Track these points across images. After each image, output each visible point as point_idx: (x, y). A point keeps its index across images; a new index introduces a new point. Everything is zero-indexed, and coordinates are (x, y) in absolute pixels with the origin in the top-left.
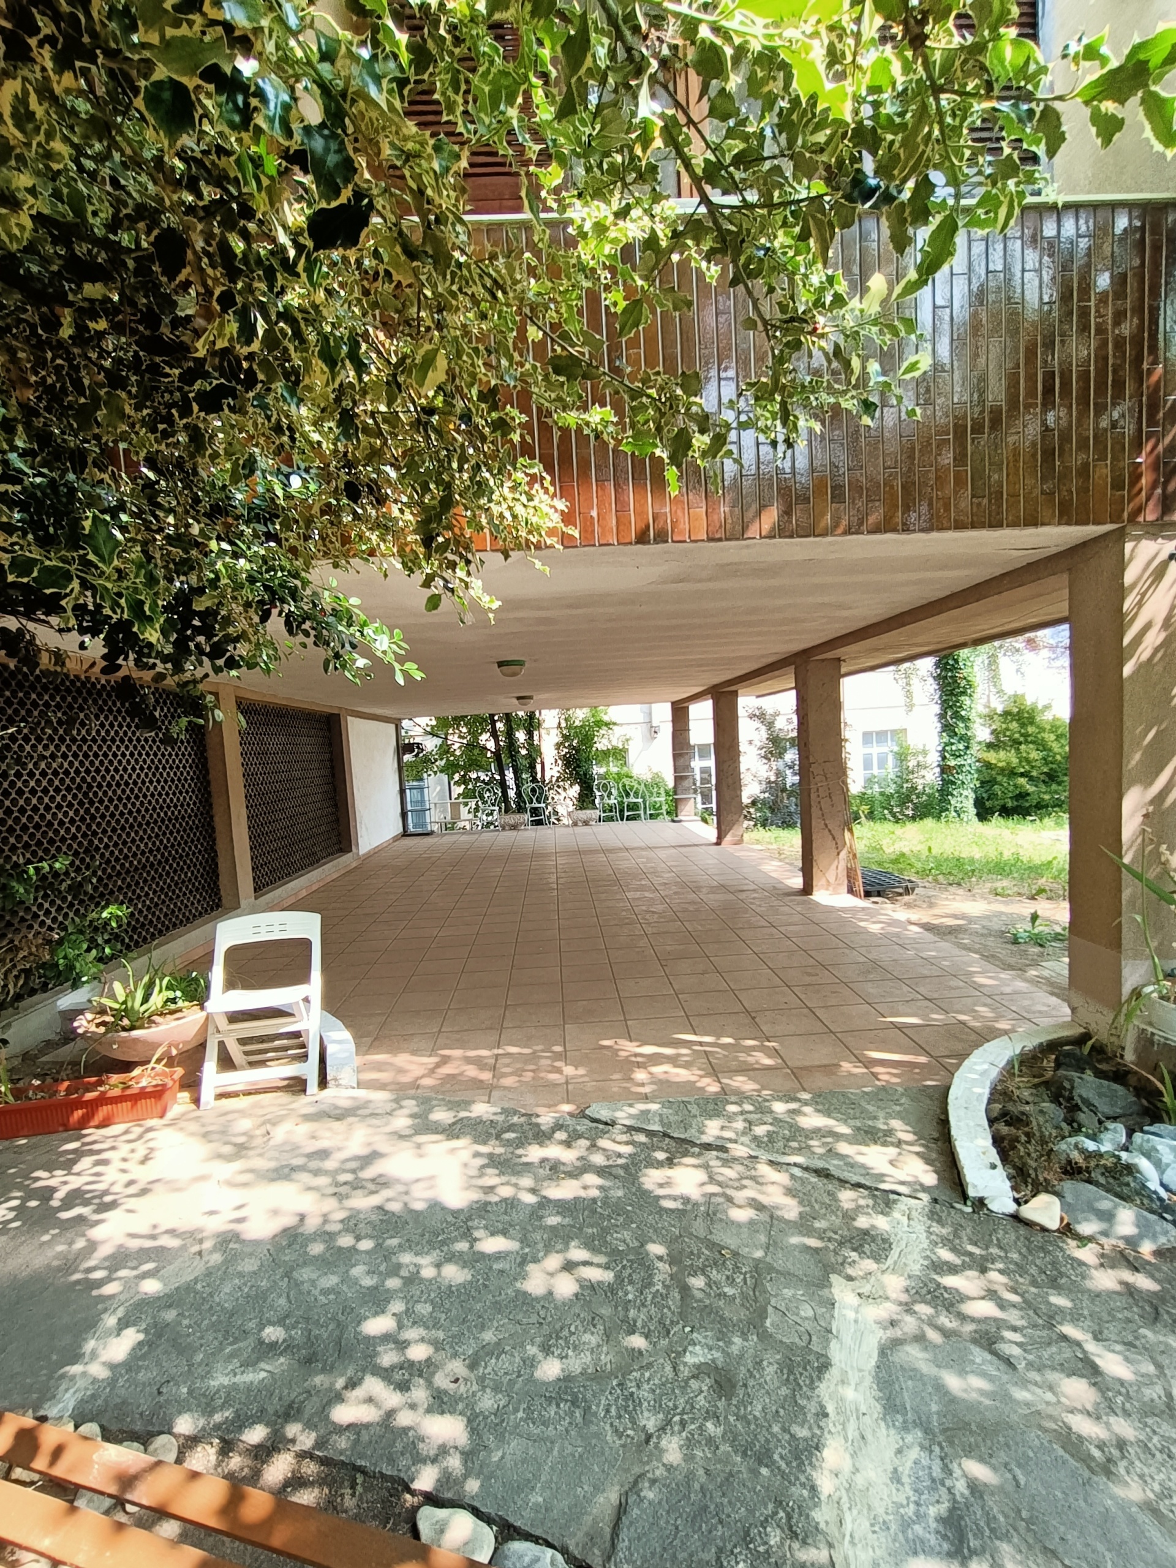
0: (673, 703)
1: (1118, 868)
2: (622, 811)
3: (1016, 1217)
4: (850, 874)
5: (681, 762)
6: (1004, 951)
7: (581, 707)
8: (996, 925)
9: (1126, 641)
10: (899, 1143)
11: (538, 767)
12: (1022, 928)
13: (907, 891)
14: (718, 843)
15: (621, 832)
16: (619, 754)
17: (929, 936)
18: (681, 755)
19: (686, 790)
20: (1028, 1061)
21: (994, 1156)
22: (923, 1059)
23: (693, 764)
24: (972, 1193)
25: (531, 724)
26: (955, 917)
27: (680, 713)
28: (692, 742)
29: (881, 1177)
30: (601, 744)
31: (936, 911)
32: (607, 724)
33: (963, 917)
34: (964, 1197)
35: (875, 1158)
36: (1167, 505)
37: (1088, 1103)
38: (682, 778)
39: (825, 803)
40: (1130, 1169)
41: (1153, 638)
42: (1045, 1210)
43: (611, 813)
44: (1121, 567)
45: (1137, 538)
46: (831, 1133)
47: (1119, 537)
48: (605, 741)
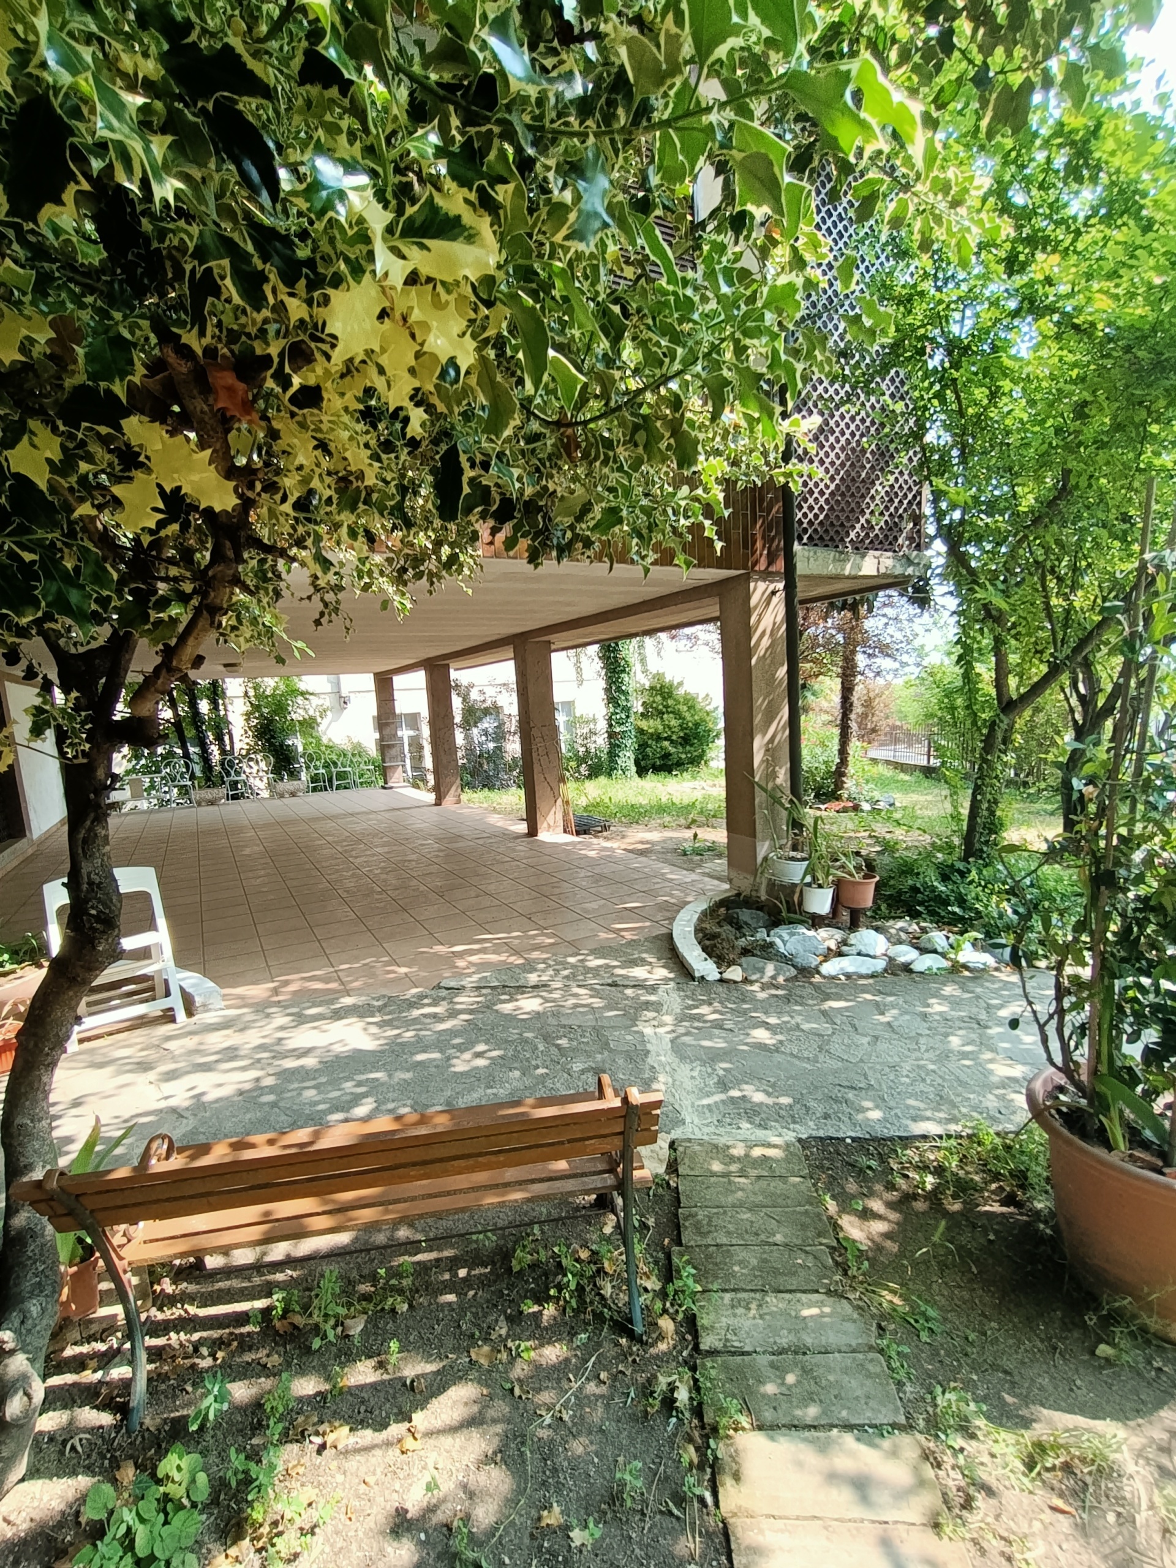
0: (376, 675)
1: (752, 784)
2: (330, 781)
3: (721, 980)
4: (565, 819)
5: (387, 732)
6: (680, 860)
7: (272, 676)
8: (671, 845)
9: (753, 643)
10: (650, 964)
11: (227, 738)
12: (687, 846)
13: (605, 828)
14: (438, 804)
15: (332, 801)
16: (309, 725)
17: (632, 856)
18: (387, 724)
19: (392, 759)
20: (710, 913)
21: (704, 955)
22: (648, 924)
23: (400, 733)
24: (697, 975)
25: (215, 693)
26: (642, 843)
27: (384, 685)
28: (398, 711)
29: (645, 980)
30: (297, 715)
31: (627, 840)
32: (302, 694)
33: (647, 842)
34: (693, 979)
35: (639, 972)
36: (771, 561)
37: (746, 923)
38: (389, 746)
39: (544, 760)
40: (772, 945)
41: (766, 642)
42: (735, 973)
43: (319, 784)
44: (748, 597)
45: (756, 581)
46: (608, 966)
47: (747, 578)
48: (300, 711)
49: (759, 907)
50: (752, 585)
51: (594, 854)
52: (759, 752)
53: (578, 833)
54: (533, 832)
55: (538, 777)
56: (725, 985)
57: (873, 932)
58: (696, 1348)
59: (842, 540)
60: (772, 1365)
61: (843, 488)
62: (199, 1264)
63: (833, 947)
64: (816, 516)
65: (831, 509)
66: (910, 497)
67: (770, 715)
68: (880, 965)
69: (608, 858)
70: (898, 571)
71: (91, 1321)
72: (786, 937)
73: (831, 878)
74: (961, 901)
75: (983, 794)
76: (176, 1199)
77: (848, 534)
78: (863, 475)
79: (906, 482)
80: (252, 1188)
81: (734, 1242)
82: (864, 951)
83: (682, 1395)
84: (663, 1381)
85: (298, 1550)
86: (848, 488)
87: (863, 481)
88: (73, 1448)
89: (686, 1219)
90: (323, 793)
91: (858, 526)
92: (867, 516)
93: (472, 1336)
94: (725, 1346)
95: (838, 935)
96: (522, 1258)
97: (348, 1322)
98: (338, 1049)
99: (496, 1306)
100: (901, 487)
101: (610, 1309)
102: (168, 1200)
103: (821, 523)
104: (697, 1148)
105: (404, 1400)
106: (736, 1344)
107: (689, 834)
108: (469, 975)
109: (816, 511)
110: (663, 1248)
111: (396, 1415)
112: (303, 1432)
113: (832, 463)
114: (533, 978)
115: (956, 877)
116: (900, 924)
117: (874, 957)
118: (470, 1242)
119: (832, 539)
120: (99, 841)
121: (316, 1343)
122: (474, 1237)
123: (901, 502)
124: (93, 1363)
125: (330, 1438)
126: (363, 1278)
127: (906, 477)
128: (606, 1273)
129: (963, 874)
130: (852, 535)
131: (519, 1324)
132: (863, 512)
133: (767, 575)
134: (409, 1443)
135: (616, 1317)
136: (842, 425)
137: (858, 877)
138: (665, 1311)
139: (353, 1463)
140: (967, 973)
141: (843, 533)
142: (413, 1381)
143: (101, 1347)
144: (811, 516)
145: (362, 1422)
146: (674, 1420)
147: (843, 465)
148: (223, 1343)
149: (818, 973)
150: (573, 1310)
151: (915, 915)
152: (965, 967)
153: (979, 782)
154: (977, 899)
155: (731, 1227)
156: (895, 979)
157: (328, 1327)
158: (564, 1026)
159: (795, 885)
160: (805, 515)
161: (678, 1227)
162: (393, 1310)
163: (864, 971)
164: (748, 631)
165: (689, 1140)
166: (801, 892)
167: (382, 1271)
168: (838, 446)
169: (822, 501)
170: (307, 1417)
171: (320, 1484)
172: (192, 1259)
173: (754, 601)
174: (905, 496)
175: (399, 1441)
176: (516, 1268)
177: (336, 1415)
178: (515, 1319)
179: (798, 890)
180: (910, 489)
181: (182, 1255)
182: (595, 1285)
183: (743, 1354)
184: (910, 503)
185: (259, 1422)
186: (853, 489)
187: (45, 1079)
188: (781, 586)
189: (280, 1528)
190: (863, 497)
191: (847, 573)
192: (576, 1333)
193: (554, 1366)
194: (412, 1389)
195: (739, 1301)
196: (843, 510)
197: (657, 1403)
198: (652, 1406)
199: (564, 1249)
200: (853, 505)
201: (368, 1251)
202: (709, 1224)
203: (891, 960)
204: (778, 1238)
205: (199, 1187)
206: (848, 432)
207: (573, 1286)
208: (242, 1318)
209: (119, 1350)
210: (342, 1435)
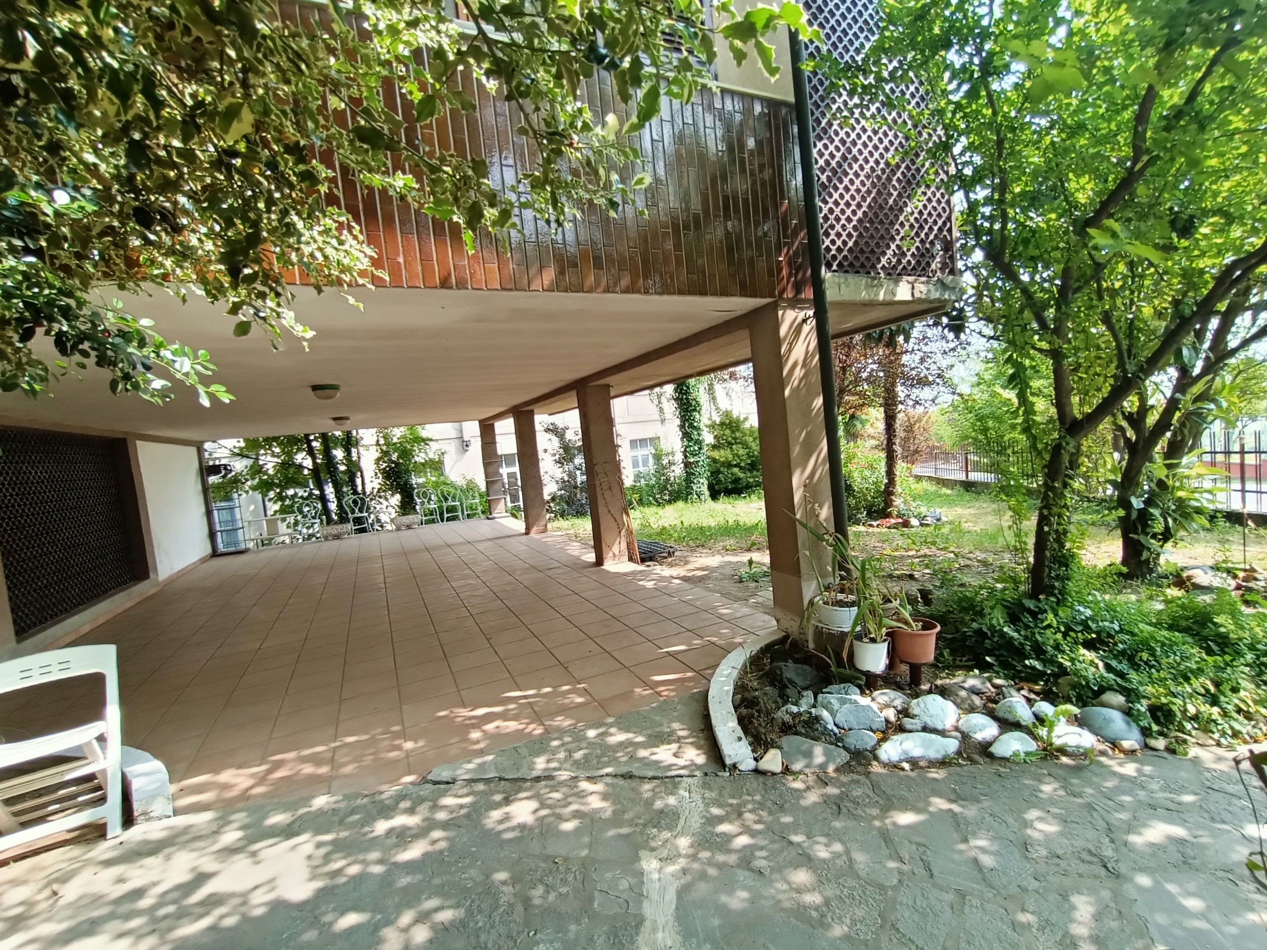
0: (480, 422)
1: (794, 521)
2: (441, 514)
3: (756, 771)
4: (629, 546)
5: (491, 469)
6: (734, 588)
7: (398, 426)
8: (728, 571)
9: (785, 373)
10: (679, 740)
11: (359, 481)
12: (744, 570)
13: (670, 555)
14: (527, 533)
15: (445, 531)
17: (687, 586)
18: (490, 463)
19: (497, 493)
20: (755, 661)
21: (740, 732)
22: (689, 674)
23: (501, 471)
24: (728, 762)
25: (349, 442)
26: (701, 569)
27: (487, 430)
28: (499, 452)
29: (669, 767)
30: (420, 458)
31: (689, 567)
32: (424, 440)
33: (707, 568)
34: (723, 765)
35: (664, 754)
36: (798, 288)
37: (791, 681)
38: (493, 482)
39: (607, 494)
40: (817, 719)
41: (798, 373)
42: (773, 761)
43: (433, 517)
44: (777, 326)
45: (785, 308)
47: (774, 306)
48: (422, 455)
49: (807, 659)
50: (780, 313)
51: (650, 585)
52: (798, 488)
53: (643, 560)
54: (599, 561)
55: (602, 511)
56: (761, 779)
57: (938, 698)
59: (874, 267)
61: (870, 215)
63: (892, 718)
64: (845, 243)
65: (860, 236)
66: (940, 223)
67: (809, 448)
68: (952, 745)
69: (663, 590)
70: (935, 295)
72: (836, 704)
73: (884, 630)
74: (1039, 651)
75: (1049, 524)
77: (879, 261)
78: (891, 202)
79: (935, 209)
82: (930, 724)
86: (876, 215)
87: (891, 208)
90: (433, 525)
91: (889, 253)
92: (898, 242)
95: (898, 699)
100: (930, 214)
103: (850, 250)
107: (745, 557)
109: (844, 237)
113: (858, 191)
115: (1028, 619)
116: (971, 682)
117: (942, 733)
119: (863, 266)
123: (931, 229)
127: (934, 204)
129: (1034, 615)
130: (884, 261)
132: (893, 239)
133: (795, 303)
136: (866, 153)
137: (916, 626)
140: (1064, 759)
141: (874, 260)
144: (839, 243)
147: (869, 192)
149: (876, 758)
151: (984, 667)
152: (1062, 751)
153: (1045, 512)
154: (1057, 647)
156: (972, 768)
159: (844, 635)
160: (833, 242)
163: (933, 754)
164: (779, 361)
166: (852, 644)
168: (862, 174)
169: (850, 227)
173: (783, 330)
174: (935, 222)
179: (847, 644)
180: (939, 216)
184: (940, 230)
186: (881, 216)
188: (811, 313)
190: (892, 223)
191: (881, 297)
196: (872, 237)
200: (882, 232)
203: (965, 737)
206: (872, 160)
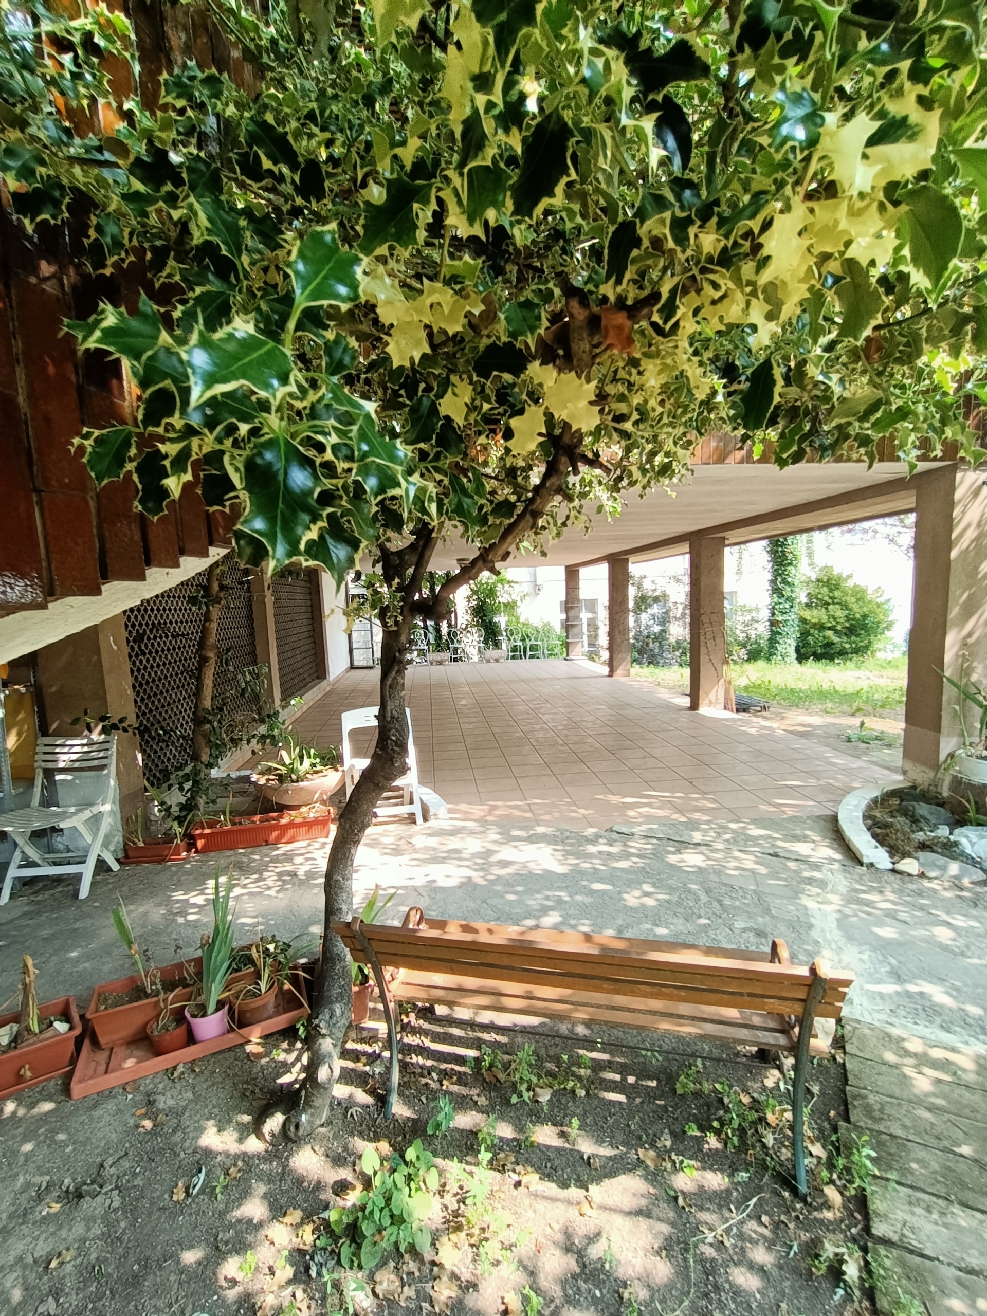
0: (567, 567)
1: (942, 677)
2: (525, 652)
3: (894, 871)
4: (726, 695)
5: (571, 613)
6: (844, 746)
8: (834, 731)
9: (954, 536)
10: (813, 842)
11: (453, 615)
12: (852, 733)
13: (765, 708)
14: (611, 674)
15: (524, 666)
16: (510, 606)
17: (793, 737)
18: (572, 608)
19: (575, 636)
20: (880, 801)
21: (874, 842)
22: (809, 803)
23: (581, 615)
24: (865, 860)
26: (803, 725)
27: (572, 573)
28: (581, 597)
29: (809, 856)
31: (785, 722)
32: (509, 582)
33: (808, 726)
34: (861, 864)
35: (803, 848)
37: (922, 817)
38: (572, 626)
39: (710, 643)
40: (956, 844)
41: (969, 535)
42: (909, 865)
43: (517, 653)
44: (953, 489)
45: (964, 472)
46: (770, 837)
47: (954, 469)
48: (506, 596)
49: (941, 803)
50: (959, 476)
51: (752, 731)
52: (951, 647)
53: (738, 711)
54: (694, 706)
55: (704, 658)
56: (898, 876)
58: (867, 1229)
60: (960, 1282)
62: (431, 1010)
69: (767, 736)
71: (363, 1029)
72: (974, 838)
76: (430, 958)
80: (482, 964)
81: (911, 1137)
83: (852, 1271)
84: (829, 1249)
85: (500, 1259)
88: (352, 1115)
89: (855, 1097)
90: (519, 661)
93: (640, 1138)
94: (901, 1240)
96: (684, 1084)
97: (538, 1090)
98: (532, 866)
99: (661, 1119)
101: (772, 1159)
102: (423, 958)
104: (867, 1031)
105: (582, 1170)
106: (915, 1243)
107: (856, 721)
108: (640, 824)
110: (828, 1119)
111: (576, 1180)
112: (503, 1166)
114: (697, 837)
118: (638, 1055)
120: (399, 687)
121: (514, 1099)
122: (643, 1052)
124: (364, 1059)
125: (525, 1180)
126: (550, 1058)
128: (768, 1124)
131: (682, 1142)
133: (977, 466)
134: (586, 1208)
135: (778, 1168)
138: (832, 1182)
139: (542, 1206)
142: (589, 1158)
143: (369, 1050)
145: (548, 1176)
146: (841, 1292)
148: (446, 1074)
150: (735, 1147)
155: (908, 1123)
157: (523, 1088)
158: (725, 885)
161: (845, 1103)
162: (573, 1092)
164: (949, 523)
165: (859, 1022)
167: (565, 1057)
170: (507, 1156)
171: (516, 1213)
172: (427, 1005)
173: (958, 494)
175: (578, 1203)
176: (680, 1091)
177: (528, 1161)
178: (679, 1136)
181: (423, 1000)
182: (756, 1131)
183: (923, 1256)
185: (472, 1145)
187: (352, 851)
189: (487, 1235)
192: (737, 1170)
193: (715, 1192)
194: (589, 1164)
195: (918, 1200)
197: (824, 1267)
198: (818, 1269)
199: (727, 1088)
201: (553, 1037)
202: (882, 1110)
204: (966, 1150)
205: (446, 954)
207: (735, 1124)
208: (461, 1060)
209: (379, 1056)
210: (532, 1179)
